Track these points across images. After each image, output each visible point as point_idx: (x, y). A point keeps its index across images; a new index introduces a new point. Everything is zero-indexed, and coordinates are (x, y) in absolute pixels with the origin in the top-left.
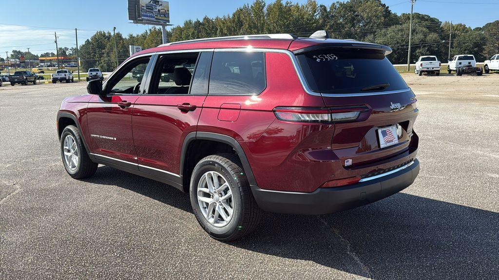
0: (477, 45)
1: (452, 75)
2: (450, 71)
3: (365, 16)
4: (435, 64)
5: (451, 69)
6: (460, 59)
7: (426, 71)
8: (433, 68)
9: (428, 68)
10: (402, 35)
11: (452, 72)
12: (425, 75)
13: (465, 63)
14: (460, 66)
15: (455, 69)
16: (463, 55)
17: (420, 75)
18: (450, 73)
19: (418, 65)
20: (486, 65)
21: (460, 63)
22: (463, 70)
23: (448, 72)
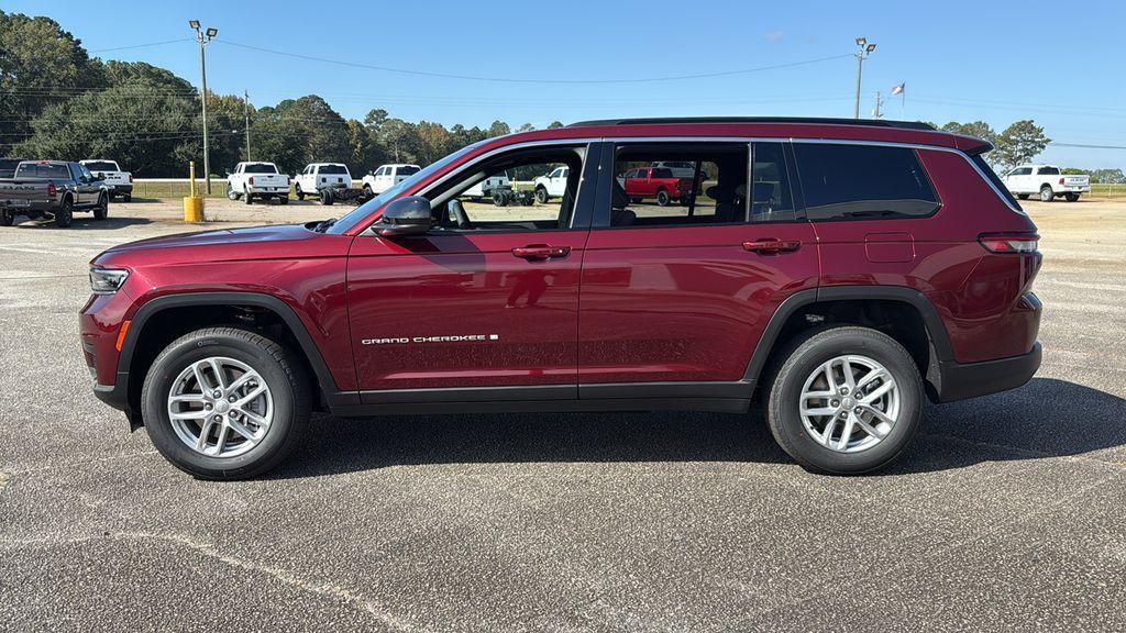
0: (290, 143)
1: (309, 203)
2: (301, 195)
3: (25, 56)
4: (278, 181)
5: (304, 191)
6: (322, 170)
7: (261, 194)
8: (276, 189)
9: (266, 189)
10: (137, 112)
11: (306, 197)
12: (258, 202)
13: (332, 179)
14: (323, 185)
15: (315, 191)
16: (327, 164)
17: (250, 202)
18: (302, 199)
19: (239, 180)
20: (367, 185)
21: (324, 180)
22: (334, 194)
23: (297, 198)
